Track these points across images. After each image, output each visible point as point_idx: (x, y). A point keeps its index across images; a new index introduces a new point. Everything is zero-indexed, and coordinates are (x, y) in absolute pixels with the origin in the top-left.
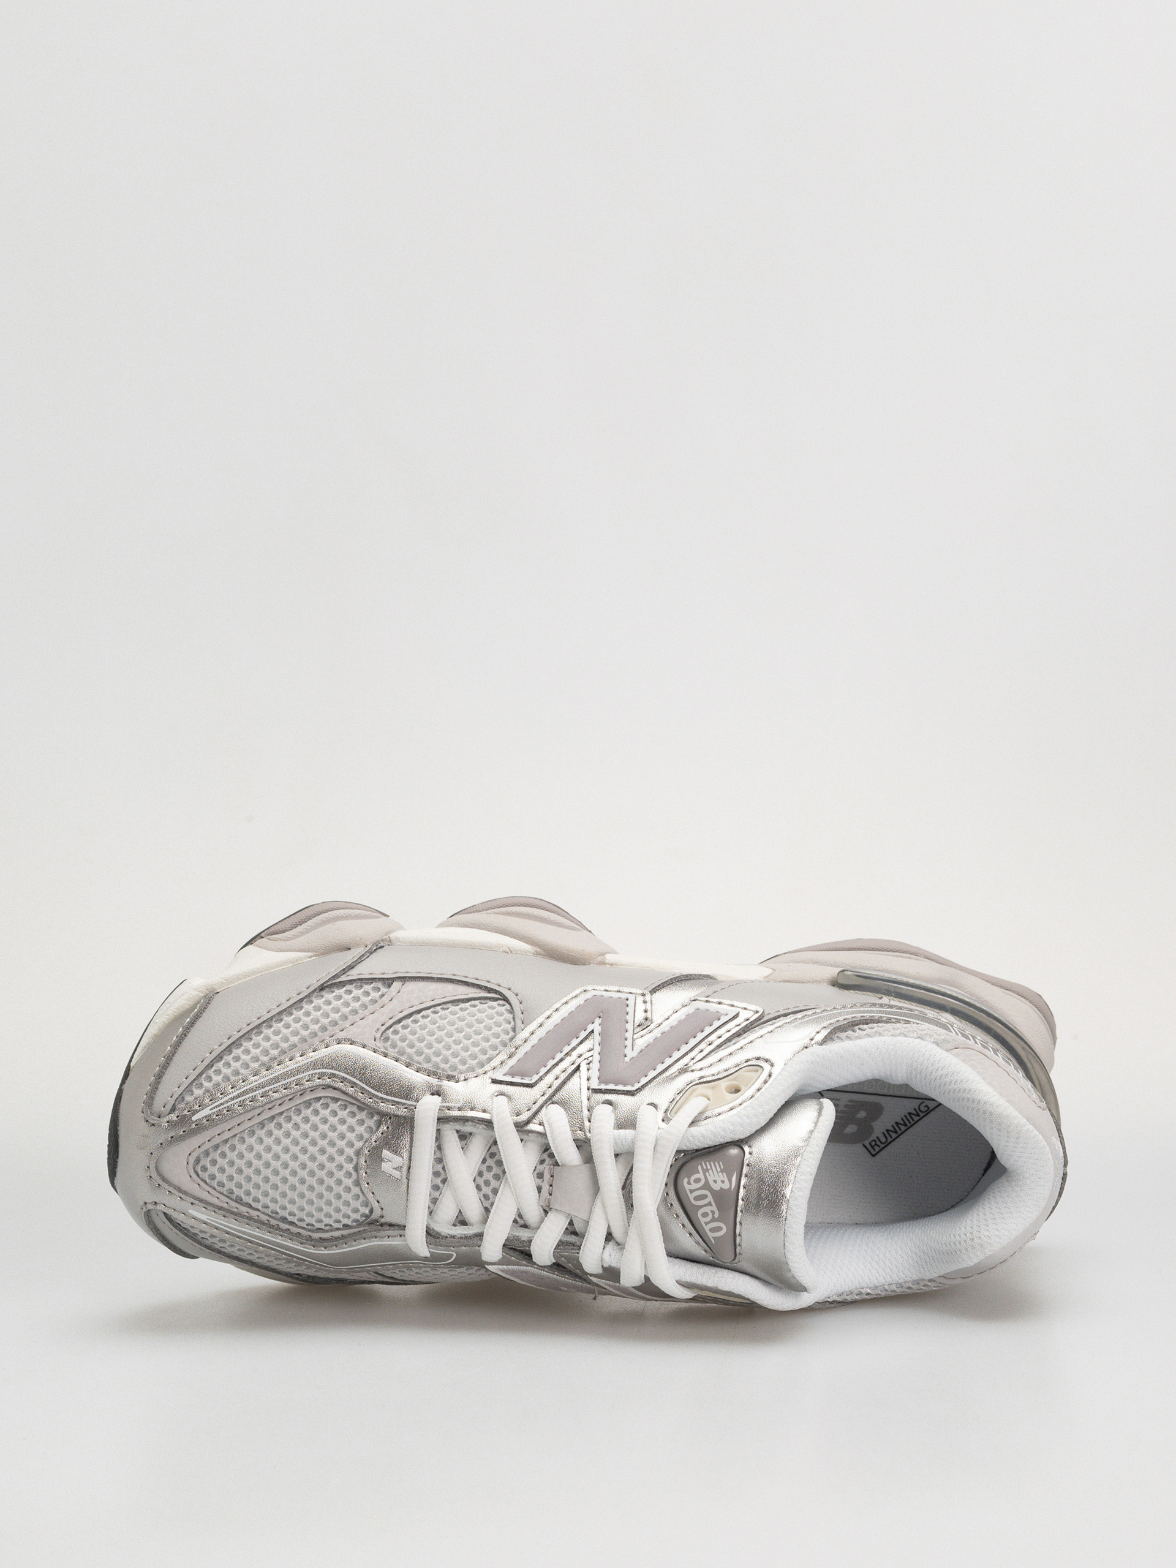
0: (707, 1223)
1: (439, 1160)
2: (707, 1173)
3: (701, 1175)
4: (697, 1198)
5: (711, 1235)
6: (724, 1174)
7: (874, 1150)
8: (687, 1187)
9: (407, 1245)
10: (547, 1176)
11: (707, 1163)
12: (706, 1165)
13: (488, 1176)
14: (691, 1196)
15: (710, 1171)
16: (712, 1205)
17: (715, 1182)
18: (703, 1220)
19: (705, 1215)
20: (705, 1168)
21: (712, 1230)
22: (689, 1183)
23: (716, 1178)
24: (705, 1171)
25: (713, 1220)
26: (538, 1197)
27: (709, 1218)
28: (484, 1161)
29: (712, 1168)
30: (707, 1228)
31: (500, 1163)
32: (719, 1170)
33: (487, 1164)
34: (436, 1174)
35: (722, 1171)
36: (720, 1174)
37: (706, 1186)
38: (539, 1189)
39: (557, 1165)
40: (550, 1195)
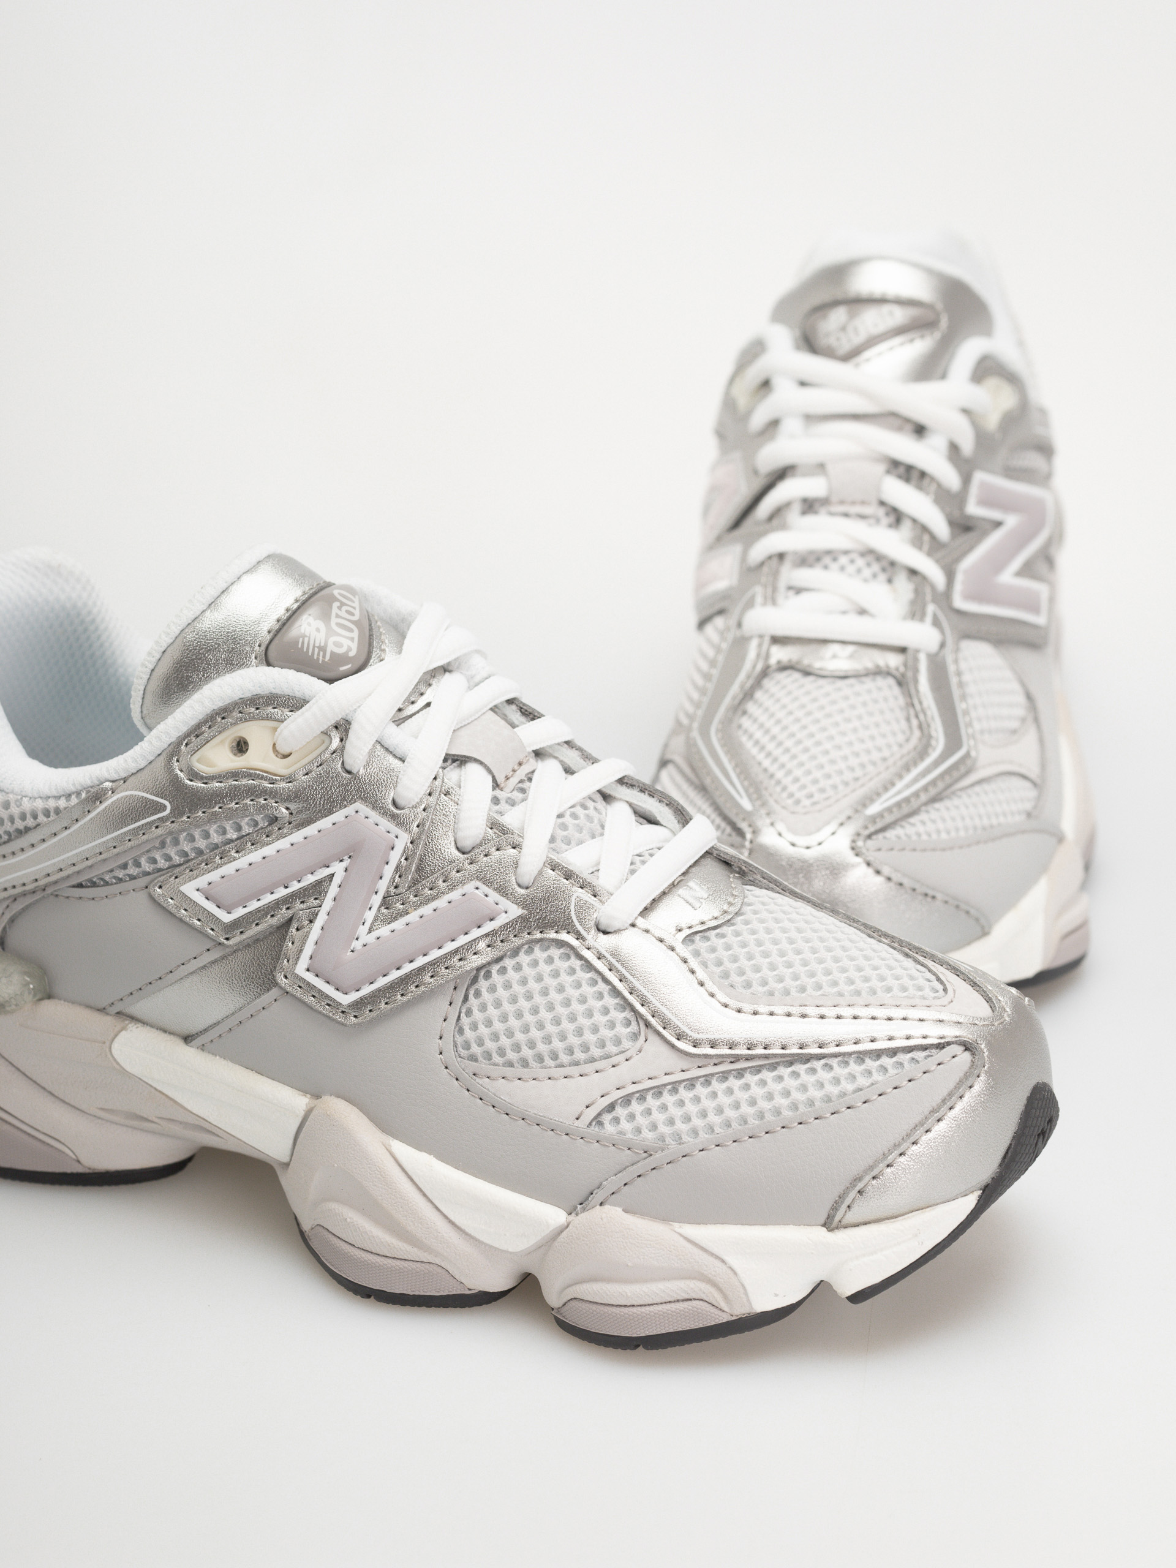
0: (354, 607)
2: (322, 645)
3: (331, 648)
5: (355, 600)
6: (303, 630)
8: (355, 646)
10: (514, 781)
12: (318, 655)
14: (355, 635)
17: (318, 630)
19: (350, 613)
20: (321, 653)
22: (350, 649)
23: (315, 633)
27: (344, 608)
32: (307, 640)
35: (304, 636)
36: (308, 634)
39: (496, 785)
40: (520, 764)
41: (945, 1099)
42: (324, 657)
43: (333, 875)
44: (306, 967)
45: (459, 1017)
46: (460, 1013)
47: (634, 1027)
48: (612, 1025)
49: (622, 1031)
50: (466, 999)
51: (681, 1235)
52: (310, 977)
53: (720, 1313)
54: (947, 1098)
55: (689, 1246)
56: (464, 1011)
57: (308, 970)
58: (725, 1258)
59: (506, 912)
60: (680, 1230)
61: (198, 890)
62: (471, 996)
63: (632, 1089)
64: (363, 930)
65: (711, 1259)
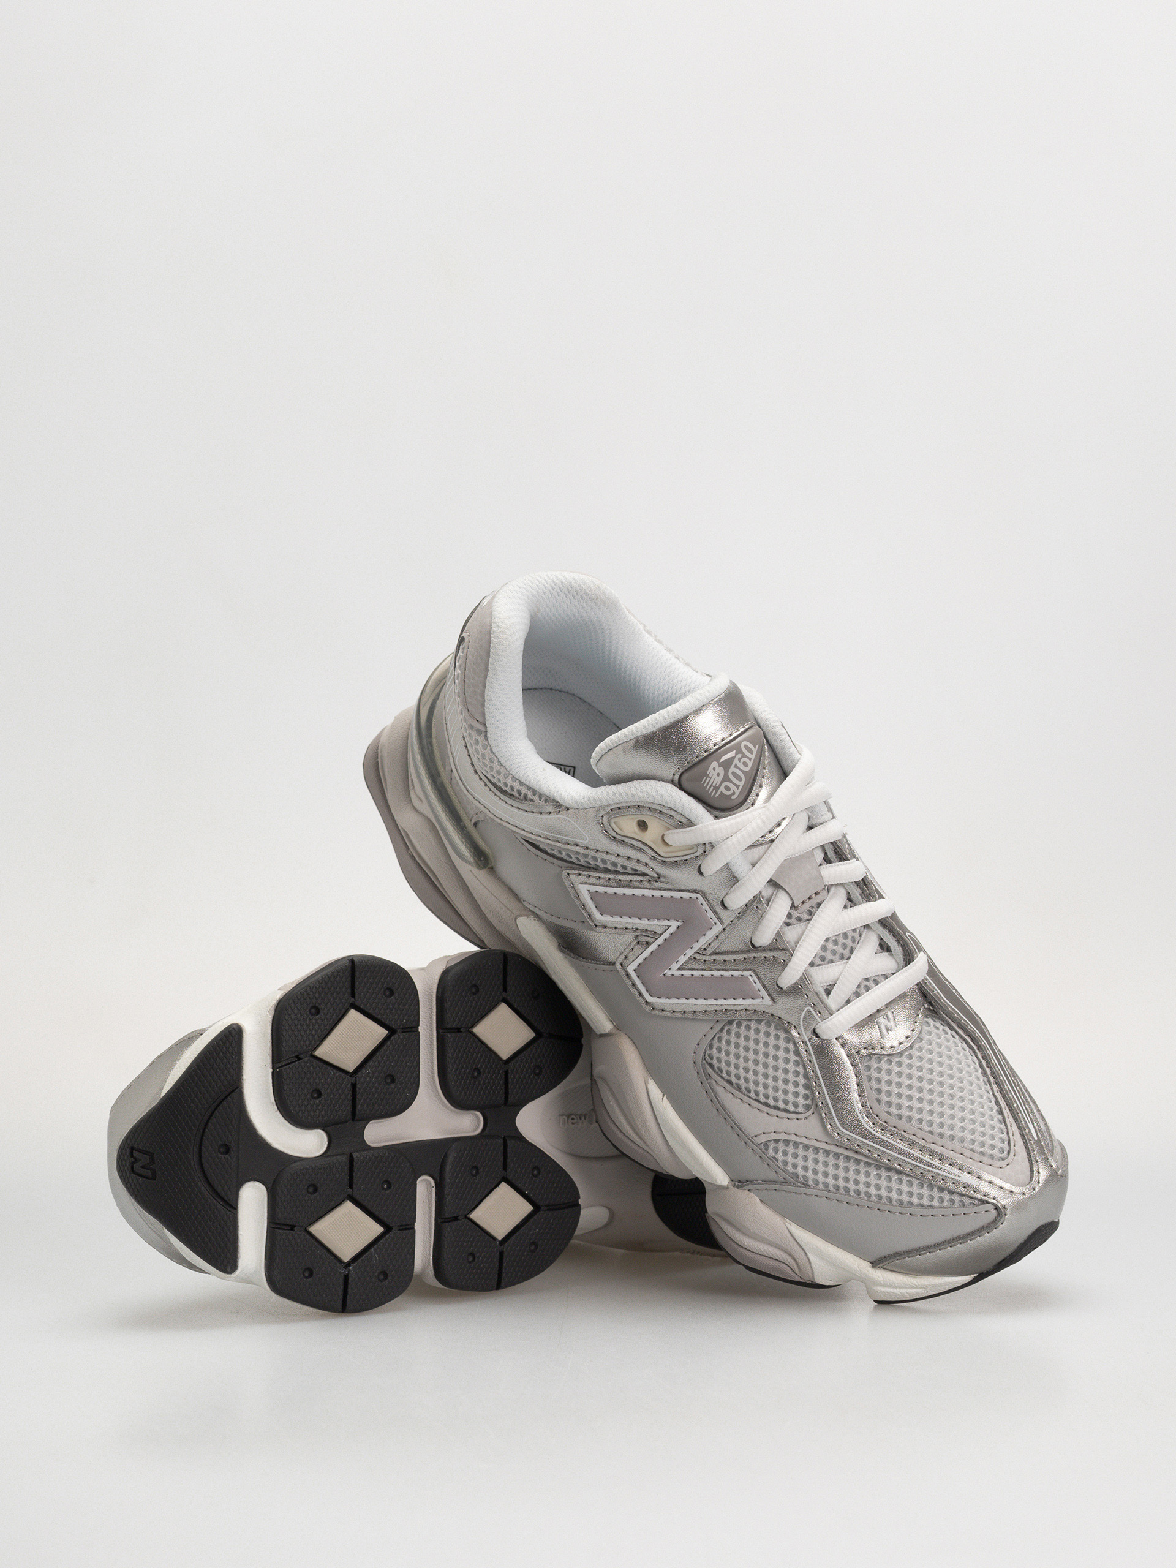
0: (750, 759)
1: (857, 995)
2: (717, 785)
3: (722, 789)
4: (740, 779)
5: (755, 751)
6: (708, 773)
7: (570, 770)
8: (737, 792)
9: (927, 974)
10: (807, 906)
11: (710, 792)
12: (712, 791)
13: (839, 949)
14: (741, 784)
15: (714, 785)
16: (736, 764)
17: (718, 775)
18: (750, 764)
19: (745, 764)
20: (714, 791)
21: (751, 752)
22: (734, 793)
23: (715, 776)
24: (716, 788)
25: (744, 756)
26: (825, 902)
27: (744, 759)
28: (832, 961)
29: (711, 785)
30: (753, 756)
31: (824, 948)
32: (708, 779)
33: (832, 957)
34: (868, 989)
35: (708, 776)
36: (710, 776)
37: (726, 778)
38: (819, 905)
39: (793, 906)
40: (816, 894)
41: (969, 1234)
42: (715, 794)
43: (669, 927)
44: (634, 968)
45: (713, 1039)
46: (715, 1036)
47: (809, 1102)
48: (796, 1094)
49: (801, 1101)
50: (722, 1030)
51: (788, 1229)
52: (633, 975)
53: (794, 1275)
54: (971, 1234)
55: (789, 1235)
56: (718, 1035)
57: (635, 970)
58: (807, 1253)
59: (763, 998)
60: (789, 1226)
61: (589, 891)
62: (725, 1031)
63: (793, 1138)
64: (675, 966)
65: (799, 1249)
